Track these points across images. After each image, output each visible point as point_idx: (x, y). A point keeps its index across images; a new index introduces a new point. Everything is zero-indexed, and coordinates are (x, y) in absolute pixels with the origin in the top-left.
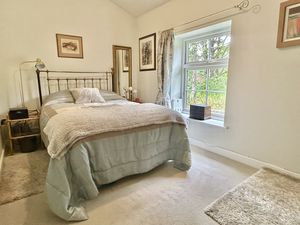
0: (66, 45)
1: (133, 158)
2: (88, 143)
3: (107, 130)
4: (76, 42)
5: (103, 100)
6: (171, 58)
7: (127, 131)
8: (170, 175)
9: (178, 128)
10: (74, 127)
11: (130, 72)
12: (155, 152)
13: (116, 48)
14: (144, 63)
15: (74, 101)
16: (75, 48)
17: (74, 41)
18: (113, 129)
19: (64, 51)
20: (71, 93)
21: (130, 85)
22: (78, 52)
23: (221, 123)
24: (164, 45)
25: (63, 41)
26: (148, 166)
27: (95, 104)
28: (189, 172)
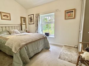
0: (4, 16)
1: (36, 49)
2: (25, 46)
3: (30, 41)
4: (8, 15)
5: (20, 33)
6: (39, 21)
7: (35, 41)
8: (45, 52)
9: (45, 38)
10: (21, 42)
11: (26, 24)
12: (41, 46)
13: (21, 17)
14: (30, 22)
15: (10, 34)
16: (8, 17)
17: (7, 15)
18: (32, 41)
19: (3, 17)
20: (8, 31)
21: (26, 28)
22: (9, 18)
23: (54, 37)
24: (37, 17)
25: (3, 14)
26: (40, 50)
27: (18, 34)
28: (49, 49)
